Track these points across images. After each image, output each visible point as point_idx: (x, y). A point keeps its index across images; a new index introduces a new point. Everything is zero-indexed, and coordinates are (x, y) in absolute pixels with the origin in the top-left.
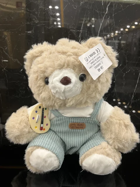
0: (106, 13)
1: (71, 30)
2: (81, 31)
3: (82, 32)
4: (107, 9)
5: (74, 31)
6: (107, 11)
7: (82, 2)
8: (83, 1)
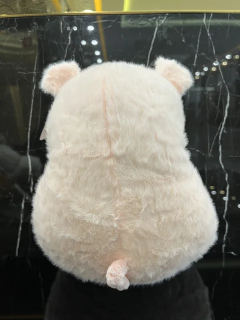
0: (69, 43)
1: (19, 72)
2: (34, 72)
3: (37, 74)
4: (70, 38)
5: (24, 73)
6: (70, 41)
7: (30, 32)
8: (31, 30)
